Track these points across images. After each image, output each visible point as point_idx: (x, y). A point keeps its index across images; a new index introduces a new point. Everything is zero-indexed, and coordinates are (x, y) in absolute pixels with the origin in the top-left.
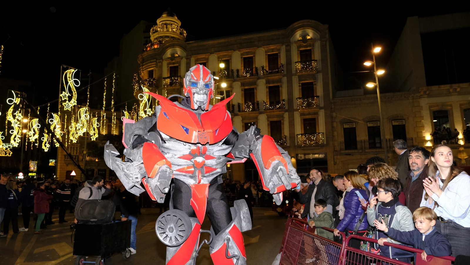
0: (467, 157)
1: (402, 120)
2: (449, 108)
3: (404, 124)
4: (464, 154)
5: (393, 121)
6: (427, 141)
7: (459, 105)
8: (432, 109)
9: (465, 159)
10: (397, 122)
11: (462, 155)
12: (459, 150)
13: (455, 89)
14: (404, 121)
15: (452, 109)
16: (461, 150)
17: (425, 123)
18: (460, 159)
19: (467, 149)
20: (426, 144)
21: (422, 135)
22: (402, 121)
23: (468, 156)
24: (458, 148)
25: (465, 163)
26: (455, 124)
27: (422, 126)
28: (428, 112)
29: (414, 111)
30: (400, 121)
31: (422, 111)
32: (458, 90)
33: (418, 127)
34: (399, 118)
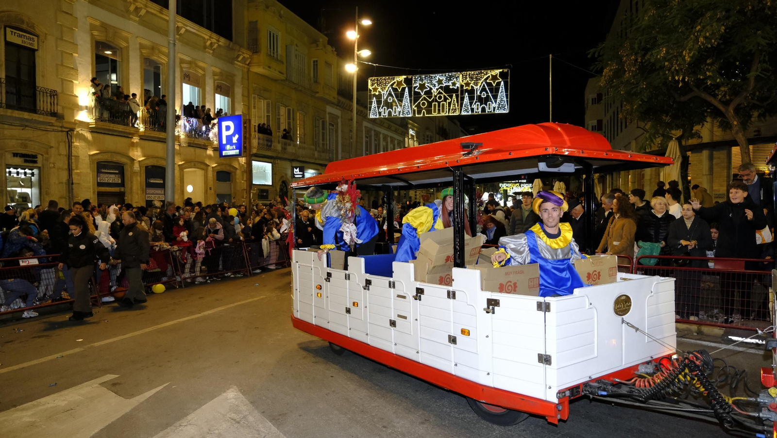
0: (143, 158)
1: (31, 36)
2: (124, 44)
3: (36, 48)
4: (137, 151)
5: (8, 30)
6: (80, 108)
7: (138, 46)
8: (96, 33)
9: (139, 161)
10: (20, 36)
11: (136, 153)
12: (132, 140)
13: (137, 9)
14: (36, 38)
15: (127, 48)
16: (135, 141)
17: (80, 64)
18: (133, 160)
19: (143, 142)
20: (77, 114)
21: (72, 92)
22: (30, 39)
23: (144, 156)
24: (130, 136)
25: (139, 169)
26: (130, 84)
27: (73, 68)
28: (88, 38)
29: (58, 23)
30: (28, 35)
31: (77, 29)
32: (143, 12)
33: (65, 66)
34: (24, 27)
